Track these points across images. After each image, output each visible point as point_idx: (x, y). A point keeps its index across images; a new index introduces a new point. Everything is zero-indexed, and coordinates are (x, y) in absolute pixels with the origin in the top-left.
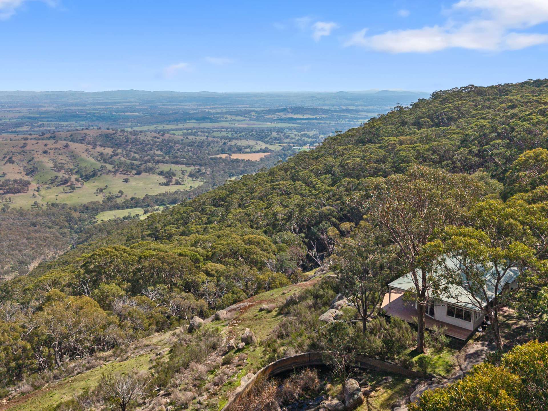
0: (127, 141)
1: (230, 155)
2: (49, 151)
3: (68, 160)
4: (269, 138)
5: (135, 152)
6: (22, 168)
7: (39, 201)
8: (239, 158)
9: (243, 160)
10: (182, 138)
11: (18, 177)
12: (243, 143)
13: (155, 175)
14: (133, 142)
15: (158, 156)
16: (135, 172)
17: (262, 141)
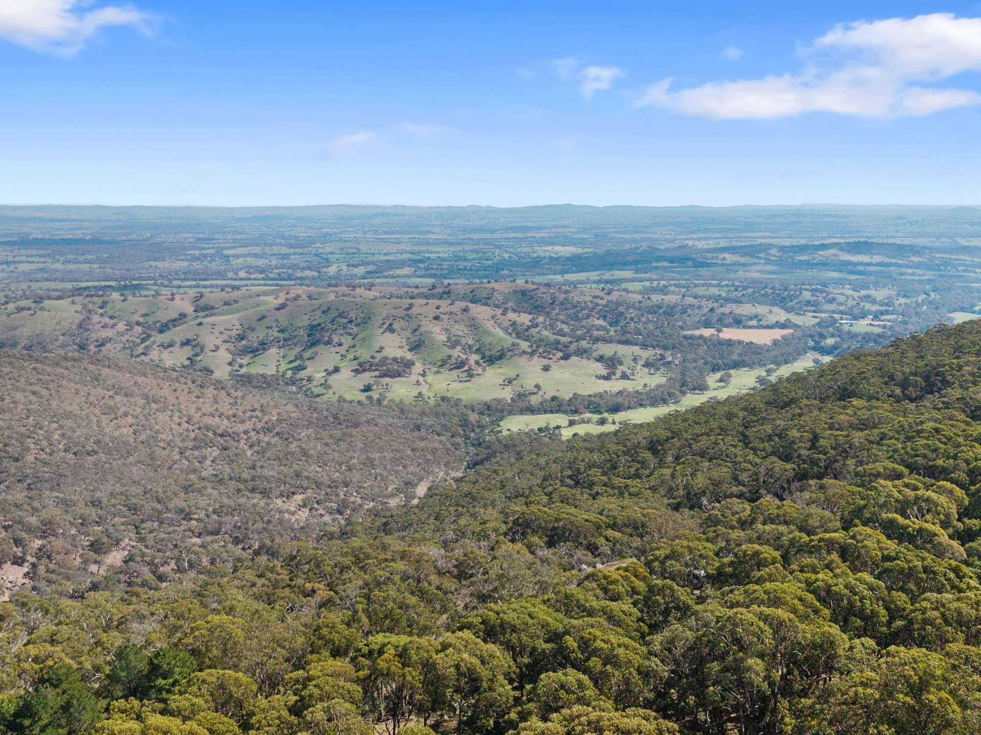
0: (553, 303)
1: (719, 331)
2: (442, 316)
3: (466, 331)
4: (795, 302)
5: (563, 322)
6: (404, 341)
7: (424, 390)
8: (734, 338)
9: (740, 342)
10: (640, 297)
11: (399, 353)
12: (746, 309)
13: (591, 362)
14: (562, 304)
15: (599, 328)
16: (560, 354)
17: (782, 308)
